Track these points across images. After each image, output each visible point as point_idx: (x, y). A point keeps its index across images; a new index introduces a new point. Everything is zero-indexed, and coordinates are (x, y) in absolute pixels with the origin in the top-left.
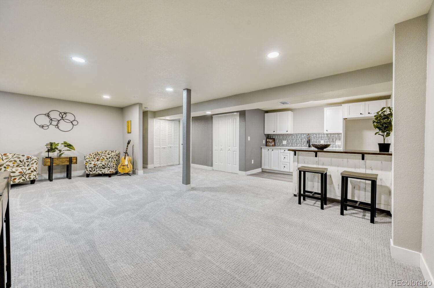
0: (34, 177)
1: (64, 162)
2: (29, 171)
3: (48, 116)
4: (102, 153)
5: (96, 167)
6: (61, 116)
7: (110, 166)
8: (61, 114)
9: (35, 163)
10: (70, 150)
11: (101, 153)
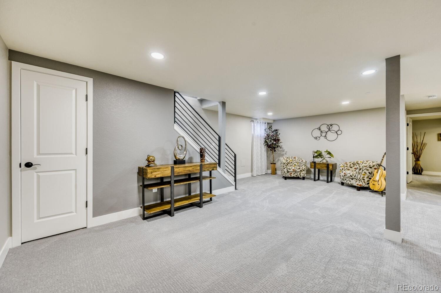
0: (304, 175)
1: (323, 167)
2: (299, 170)
3: (320, 129)
4: (363, 163)
5: (346, 176)
6: (328, 128)
7: (357, 178)
8: (328, 126)
9: (304, 165)
10: (330, 158)
11: (361, 163)
